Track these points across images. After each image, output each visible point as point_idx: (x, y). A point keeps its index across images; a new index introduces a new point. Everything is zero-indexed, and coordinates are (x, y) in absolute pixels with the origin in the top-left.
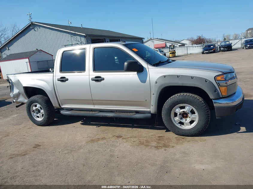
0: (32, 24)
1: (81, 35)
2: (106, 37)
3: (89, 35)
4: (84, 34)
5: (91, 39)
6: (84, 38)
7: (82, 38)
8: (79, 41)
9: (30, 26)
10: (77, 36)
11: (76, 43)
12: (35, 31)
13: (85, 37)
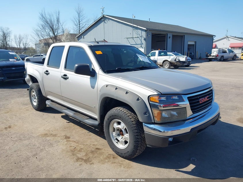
0: (103, 16)
1: (142, 29)
2: (168, 32)
3: (150, 29)
4: (145, 28)
5: (152, 33)
6: (144, 32)
7: (143, 32)
8: (140, 35)
9: (102, 18)
10: (139, 30)
11: (137, 36)
12: (105, 23)
13: (146, 31)
